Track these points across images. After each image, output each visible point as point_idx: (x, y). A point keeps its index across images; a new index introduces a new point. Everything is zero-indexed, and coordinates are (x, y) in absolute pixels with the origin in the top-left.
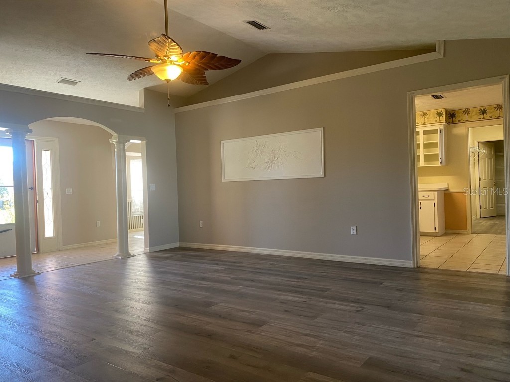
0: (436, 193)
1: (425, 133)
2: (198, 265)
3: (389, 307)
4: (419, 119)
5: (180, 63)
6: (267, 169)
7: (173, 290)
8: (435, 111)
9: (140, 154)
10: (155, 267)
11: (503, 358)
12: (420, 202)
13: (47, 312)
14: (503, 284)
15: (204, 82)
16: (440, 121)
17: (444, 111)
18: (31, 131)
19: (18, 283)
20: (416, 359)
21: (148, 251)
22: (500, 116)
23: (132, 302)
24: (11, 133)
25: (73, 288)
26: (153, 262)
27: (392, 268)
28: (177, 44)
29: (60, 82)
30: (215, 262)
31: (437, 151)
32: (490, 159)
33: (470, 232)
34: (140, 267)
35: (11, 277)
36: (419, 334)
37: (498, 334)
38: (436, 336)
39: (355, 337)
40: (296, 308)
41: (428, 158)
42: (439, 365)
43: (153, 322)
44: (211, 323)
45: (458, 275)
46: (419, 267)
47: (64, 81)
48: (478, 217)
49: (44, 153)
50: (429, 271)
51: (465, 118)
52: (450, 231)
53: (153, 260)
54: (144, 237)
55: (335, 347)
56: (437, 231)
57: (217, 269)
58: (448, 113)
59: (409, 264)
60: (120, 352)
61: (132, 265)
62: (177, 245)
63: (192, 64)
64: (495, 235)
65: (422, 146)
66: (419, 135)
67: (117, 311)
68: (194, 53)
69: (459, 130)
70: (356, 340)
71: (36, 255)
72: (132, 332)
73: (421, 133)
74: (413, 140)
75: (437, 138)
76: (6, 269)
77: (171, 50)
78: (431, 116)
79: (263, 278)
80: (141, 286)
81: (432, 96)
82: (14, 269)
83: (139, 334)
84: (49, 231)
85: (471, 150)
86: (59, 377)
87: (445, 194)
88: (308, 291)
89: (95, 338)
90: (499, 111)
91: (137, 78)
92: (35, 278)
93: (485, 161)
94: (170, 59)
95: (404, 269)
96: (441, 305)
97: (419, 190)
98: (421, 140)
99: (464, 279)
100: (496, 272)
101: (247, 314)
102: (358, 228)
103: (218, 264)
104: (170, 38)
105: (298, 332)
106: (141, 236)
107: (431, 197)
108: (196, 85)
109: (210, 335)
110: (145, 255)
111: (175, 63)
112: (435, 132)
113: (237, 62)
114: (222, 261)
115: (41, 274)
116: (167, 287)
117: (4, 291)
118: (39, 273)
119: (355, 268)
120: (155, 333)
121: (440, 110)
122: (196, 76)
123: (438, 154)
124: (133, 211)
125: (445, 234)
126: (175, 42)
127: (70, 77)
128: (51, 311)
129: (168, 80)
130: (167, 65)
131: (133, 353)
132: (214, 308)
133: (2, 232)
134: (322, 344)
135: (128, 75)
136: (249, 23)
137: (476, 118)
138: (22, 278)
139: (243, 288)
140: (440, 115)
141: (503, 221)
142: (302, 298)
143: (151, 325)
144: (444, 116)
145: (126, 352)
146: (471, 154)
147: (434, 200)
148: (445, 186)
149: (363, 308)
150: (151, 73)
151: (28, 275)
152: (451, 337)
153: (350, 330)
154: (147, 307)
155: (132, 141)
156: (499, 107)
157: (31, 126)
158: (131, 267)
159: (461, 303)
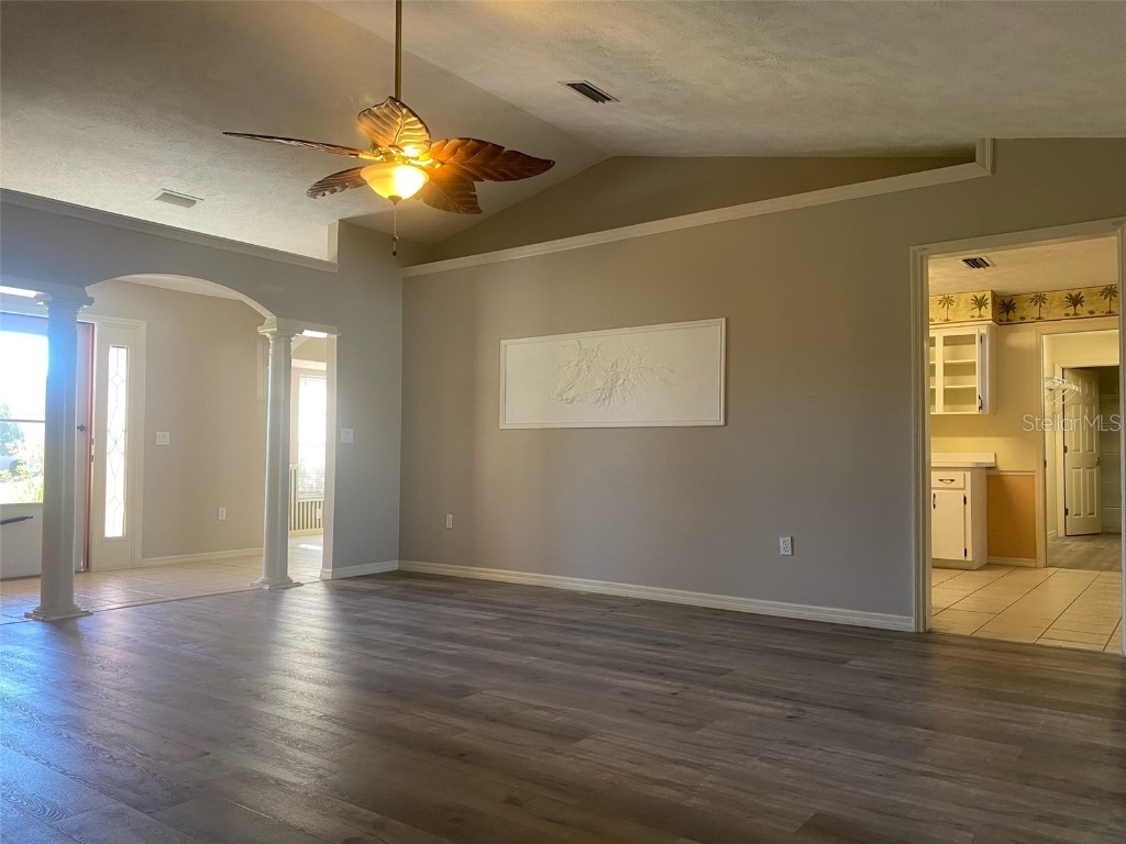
0: (968, 474)
1: (949, 341)
2: (439, 609)
3: (862, 711)
4: (936, 312)
5: (424, 164)
6: (599, 404)
7: (383, 659)
8: (970, 296)
9: (323, 366)
10: (344, 610)
11: (1113, 825)
12: (933, 492)
13: (103, 694)
14: (1116, 674)
15: (472, 208)
16: (980, 316)
17: (988, 296)
18: (90, 301)
19: (41, 630)
20: (921, 820)
21: (329, 577)
22: (1112, 309)
23: (292, 680)
24: (47, 303)
25: (162, 646)
26: (341, 598)
27: (868, 631)
28: (420, 119)
29: (159, 198)
30: (476, 604)
31: (974, 382)
32: (1090, 405)
33: (1042, 562)
34: (312, 608)
35: (25, 619)
36: (926, 769)
37: (1103, 777)
38: (964, 775)
39: (786, 771)
40: (654, 706)
41: (951, 396)
42: (972, 836)
43: (338, 724)
44: (467, 730)
45: (1015, 652)
46: (930, 632)
47: (168, 197)
48: (1062, 534)
49: (113, 351)
50: (952, 640)
51: (1034, 311)
52: (996, 560)
53: (339, 595)
54: (321, 548)
55: (741, 790)
56: (969, 558)
57: (480, 619)
58: (999, 301)
59: (908, 624)
60: (263, 781)
61: (294, 605)
62: (394, 565)
63: (448, 166)
64: (1098, 573)
65: (939, 370)
66: (934, 346)
67: (257, 697)
68: (454, 142)
69: (1022, 337)
70: (788, 776)
71: (81, 577)
72: (294, 743)
73: (939, 342)
74: (921, 357)
75: (973, 354)
76: (15, 602)
77: (406, 133)
78: (962, 305)
79: (583, 641)
80: (312, 647)
81: (965, 261)
82: (33, 600)
83: (305, 745)
84: (114, 523)
85: (1047, 384)
86: (129, 828)
87: (988, 477)
88: (681, 671)
89: (208, 751)
90: (1111, 300)
91: (327, 193)
92: (81, 622)
93: (1077, 411)
94: (402, 153)
95: (896, 634)
96: (978, 713)
97: (932, 465)
98: (939, 355)
99: (1028, 660)
100: (1098, 648)
101: (546, 714)
102: (795, 540)
103: (483, 609)
104: (405, 106)
105: (660, 757)
106: (316, 545)
107: (959, 483)
108: (454, 214)
109: (463, 755)
110: (322, 584)
111: (413, 162)
112: (969, 340)
113: (546, 165)
114: (493, 603)
115: (91, 614)
116: (369, 652)
117: (10, 648)
118: (88, 614)
119: (788, 629)
120: (343, 746)
121: (982, 294)
122: (455, 192)
123: (975, 389)
124: (300, 489)
125: (988, 566)
126: (415, 115)
127: (183, 189)
128: (112, 692)
129: (395, 199)
130: (396, 165)
131: (294, 784)
132: (474, 699)
133: (4, 523)
134: (711, 782)
135: (310, 185)
136: (573, 86)
137: (1059, 312)
138: (51, 622)
139: (539, 661)
140: (980, 303)
141: (1116, 545)
142: (669, 686)
143: (335, 728)
144: (989, 306)
145: (278, 783)
146: (1047, 392)
147: (964, 489)
148: (988, 459)
149: (803, 711)
150: (360, 184)
151: (63, 617)
152: (998, 778)
153: (775, 756)
154: (325, 691)
155: (307, 333)
156: (1109, 292)
157: (90, 291)
158: (291, 608)
159: (1020, 710)
